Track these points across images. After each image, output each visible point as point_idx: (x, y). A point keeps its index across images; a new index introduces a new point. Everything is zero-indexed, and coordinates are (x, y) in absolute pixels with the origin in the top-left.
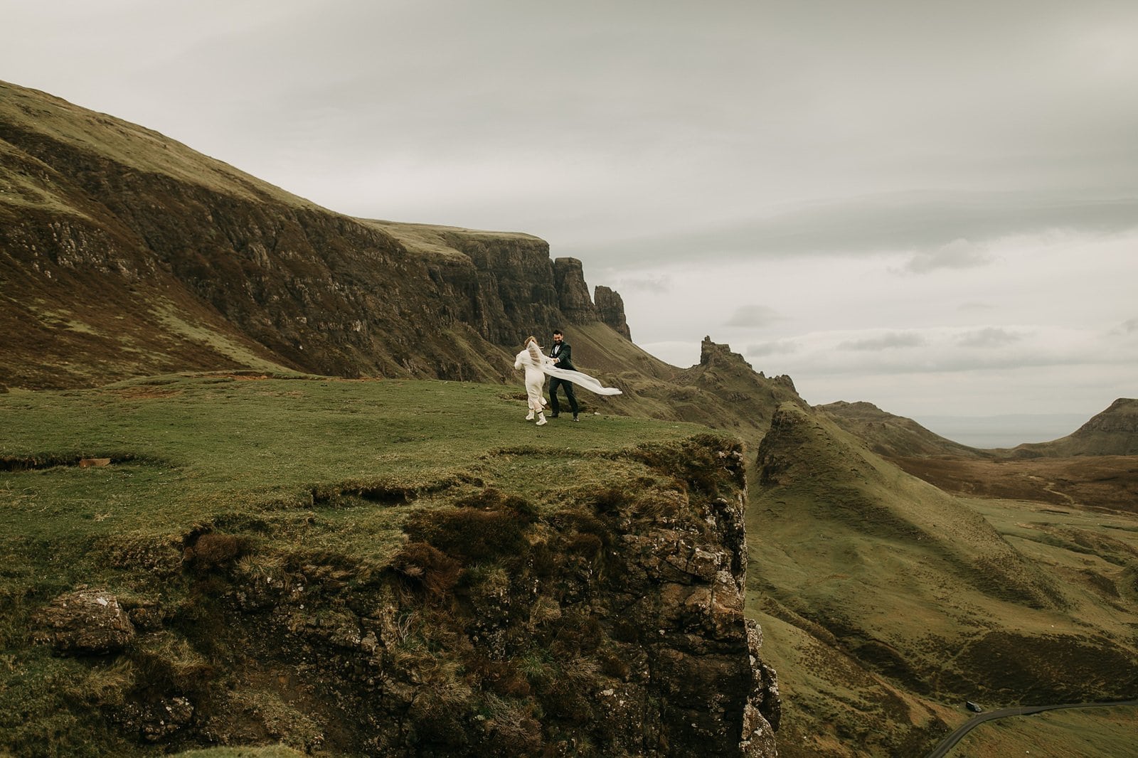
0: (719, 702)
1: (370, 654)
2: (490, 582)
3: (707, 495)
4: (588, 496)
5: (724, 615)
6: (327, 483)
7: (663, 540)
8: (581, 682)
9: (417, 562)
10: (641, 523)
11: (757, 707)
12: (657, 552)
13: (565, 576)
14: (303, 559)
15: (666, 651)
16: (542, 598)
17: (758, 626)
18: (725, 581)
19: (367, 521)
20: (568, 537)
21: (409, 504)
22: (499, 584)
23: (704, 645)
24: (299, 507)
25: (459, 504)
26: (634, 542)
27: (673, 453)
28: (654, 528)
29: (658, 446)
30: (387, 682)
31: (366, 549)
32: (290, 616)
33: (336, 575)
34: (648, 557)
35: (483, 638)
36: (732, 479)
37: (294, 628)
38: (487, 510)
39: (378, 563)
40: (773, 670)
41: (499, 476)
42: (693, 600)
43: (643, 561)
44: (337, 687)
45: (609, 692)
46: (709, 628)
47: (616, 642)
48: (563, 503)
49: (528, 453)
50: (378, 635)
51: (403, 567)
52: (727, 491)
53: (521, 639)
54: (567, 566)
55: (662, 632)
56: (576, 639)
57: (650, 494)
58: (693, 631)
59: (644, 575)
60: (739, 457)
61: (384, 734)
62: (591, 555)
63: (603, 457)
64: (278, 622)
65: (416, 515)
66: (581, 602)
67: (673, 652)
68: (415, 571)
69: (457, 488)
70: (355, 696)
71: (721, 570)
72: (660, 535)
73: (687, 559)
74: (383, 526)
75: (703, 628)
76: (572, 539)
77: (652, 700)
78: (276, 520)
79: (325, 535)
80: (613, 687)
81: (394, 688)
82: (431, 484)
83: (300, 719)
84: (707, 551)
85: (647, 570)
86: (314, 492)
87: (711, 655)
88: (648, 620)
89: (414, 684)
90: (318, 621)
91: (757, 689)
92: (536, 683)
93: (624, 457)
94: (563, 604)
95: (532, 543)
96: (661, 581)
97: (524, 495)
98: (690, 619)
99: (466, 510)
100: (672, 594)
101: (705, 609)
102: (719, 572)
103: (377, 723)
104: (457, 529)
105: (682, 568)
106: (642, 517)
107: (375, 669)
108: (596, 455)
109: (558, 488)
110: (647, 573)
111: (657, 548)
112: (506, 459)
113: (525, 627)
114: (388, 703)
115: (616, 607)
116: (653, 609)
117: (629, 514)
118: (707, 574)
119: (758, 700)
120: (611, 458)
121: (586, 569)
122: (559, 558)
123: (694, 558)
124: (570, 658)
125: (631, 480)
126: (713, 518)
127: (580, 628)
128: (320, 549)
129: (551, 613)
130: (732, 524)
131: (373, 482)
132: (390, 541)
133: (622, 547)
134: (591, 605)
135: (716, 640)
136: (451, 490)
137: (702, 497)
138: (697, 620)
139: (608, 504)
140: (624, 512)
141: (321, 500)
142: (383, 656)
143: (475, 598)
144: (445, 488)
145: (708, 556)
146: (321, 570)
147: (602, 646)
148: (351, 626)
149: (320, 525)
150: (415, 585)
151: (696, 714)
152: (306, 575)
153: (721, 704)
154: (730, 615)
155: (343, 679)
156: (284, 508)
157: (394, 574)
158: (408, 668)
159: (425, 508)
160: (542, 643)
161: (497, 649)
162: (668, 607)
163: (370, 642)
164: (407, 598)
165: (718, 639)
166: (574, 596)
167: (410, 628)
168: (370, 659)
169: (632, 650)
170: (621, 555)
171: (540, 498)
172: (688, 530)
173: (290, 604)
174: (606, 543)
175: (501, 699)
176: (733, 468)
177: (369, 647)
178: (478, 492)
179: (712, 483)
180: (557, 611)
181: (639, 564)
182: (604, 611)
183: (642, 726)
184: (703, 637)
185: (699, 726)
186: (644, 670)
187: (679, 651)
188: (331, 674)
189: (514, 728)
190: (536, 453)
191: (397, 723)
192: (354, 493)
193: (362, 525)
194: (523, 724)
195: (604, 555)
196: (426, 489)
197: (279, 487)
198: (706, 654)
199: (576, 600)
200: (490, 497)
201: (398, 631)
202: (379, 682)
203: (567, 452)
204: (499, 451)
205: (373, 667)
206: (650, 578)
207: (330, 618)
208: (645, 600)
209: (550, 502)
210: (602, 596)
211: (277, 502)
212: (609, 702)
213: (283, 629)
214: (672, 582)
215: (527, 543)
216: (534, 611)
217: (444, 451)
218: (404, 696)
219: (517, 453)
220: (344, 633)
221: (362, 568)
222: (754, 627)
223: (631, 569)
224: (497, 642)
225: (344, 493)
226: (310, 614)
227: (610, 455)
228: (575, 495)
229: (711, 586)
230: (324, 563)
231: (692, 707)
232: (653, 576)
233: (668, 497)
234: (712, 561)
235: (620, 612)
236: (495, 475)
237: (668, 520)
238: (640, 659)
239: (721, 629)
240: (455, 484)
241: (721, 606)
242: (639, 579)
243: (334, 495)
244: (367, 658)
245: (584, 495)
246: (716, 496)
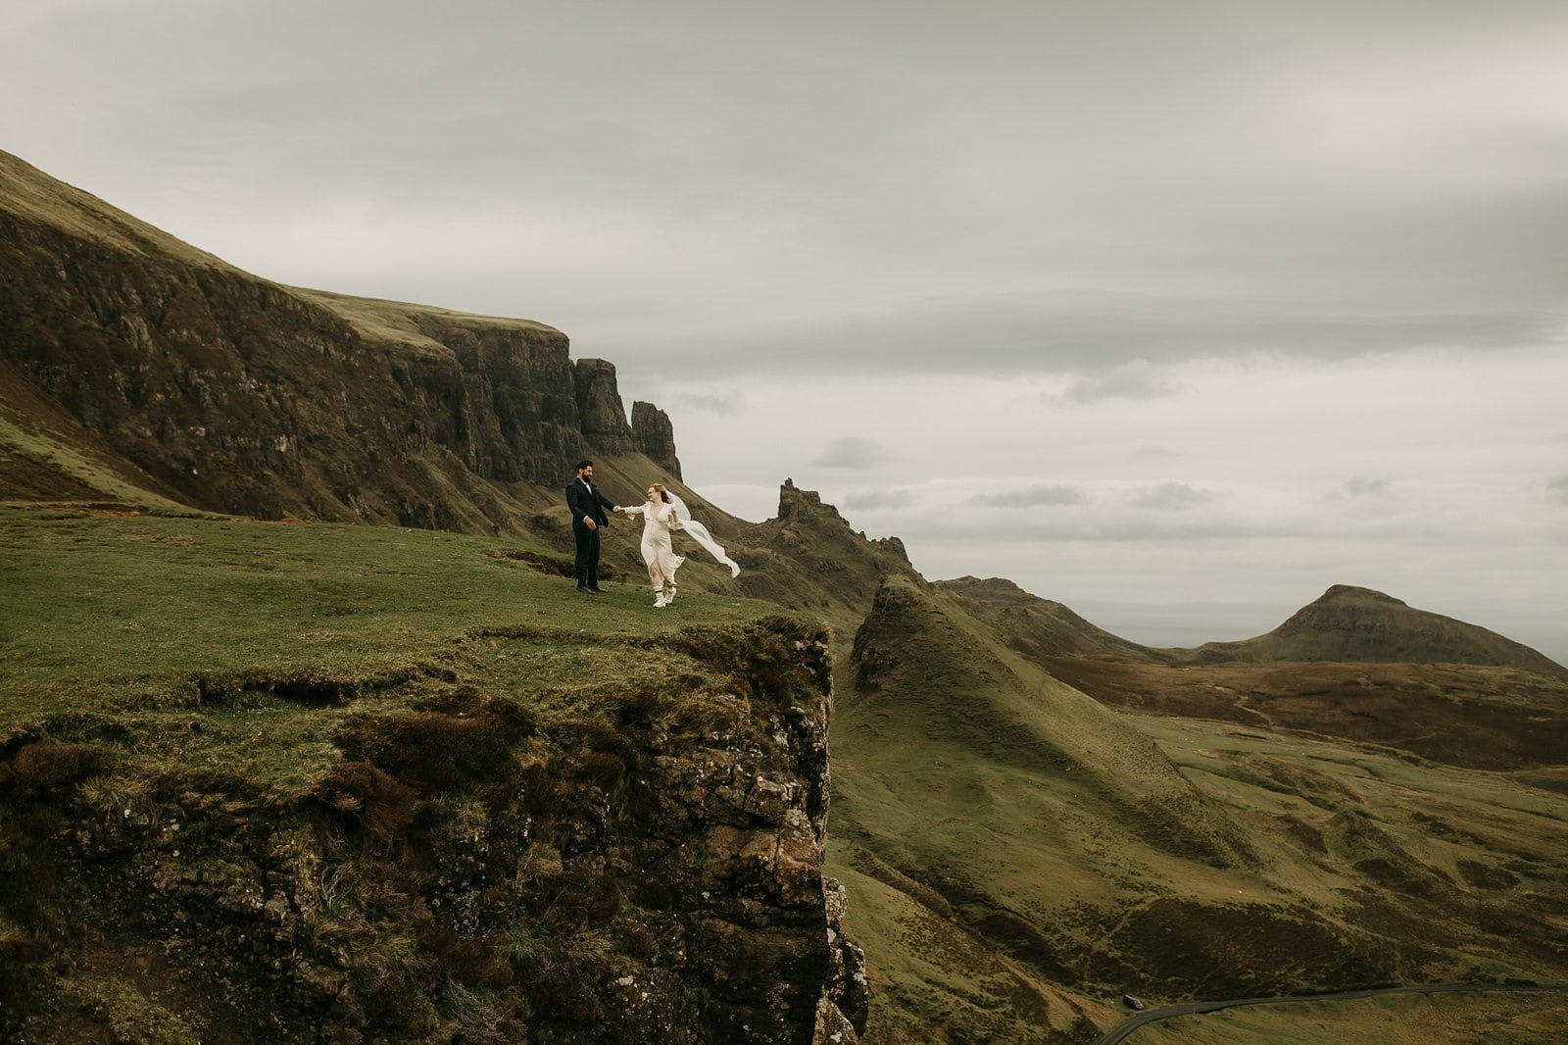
0: (782, 995)
1: (277, 924)
2: (461, 821)
3: (777, 702)
4: (607, 700)
5: (793, 872)
6: (223, 671)
7: (712, 764)
8: (588, 966)
9: (352, 790)
10: (683, 740)
11: (835, 1002)
12: (704, 781)
13: (570, 814)
14: (180, 783)
15: (711, 921)
16: (536, 845)
17: (842, 888)
18: (796, 823)
19: (279, 730)
20: (577, 758)
21: (344, 705)
22: (474, 824)
23: (765, 913)
24: (178, 705)
25: (419, 707)
26: (671, 767)
27: (731, 641)
28: (700, 747)
29: (710, 631)
30: (301, 966)
31: (277, 770)
32: (157, 867)
33: (231, 807)
34: (690, 788)
35: (447, 902)
36: (812, 681)
37: (163, 885)
38: (460, 717)
39: (293, 791)
40: (859, 949)
41: (480, 668)
42: (752, 849)
43: (682, 793)
44: (225, 973)
45: (628, 981)
46: (772, 889)
47: (640, 909)
48: (571, 709)
49: (523, 635)
50: (290, 896)
51: (331, 797)
52: (805, 698)
53: (502, 904)
54: (574, 799)
55: (706, 895)
56: (583, 904)
57: (696, 699)
58: (749, 894)
59: (683, 814)
60: (823, 650)
61: (294, 1041)
62: (608, 785)
63: (632, 644)
64: (139, 876)
65: (354, 722)
66: (591, 852)
67: (722, 924)
68: (349, 803)
69: (417, 684)
70: (252, 986)
71: (792, 808)
72: (708, 757)
73: (745, 792)
74: (303, 736)
75: (763, 889)
76: (582, 760)
77: (688, 992)
78: (142, 725)
79: (216, 749)
80: (633, 974)
81: (311, 973)
82: (379, 677)
83: (166, 1019)
84: (774, 781)
85: (687, 806)
86: (202, 685)
87: (774, 929)
88: (686, 878)
89: (341, 968)
90: (200, 875)
91: (837, 976)
92: (522, 967)
93: (662, 645)
94: (566, 854)
95: (524, 765)
96: (707, 823)
97: (515, 696)
98: (745, 877)
99: (429, 715)
100: (722, 841)
101: (767, 863)
102: (789, 811)
103: (284, 1026)
104: (414, 743)
105: (738, 804)
106: (684, 732)
107: (284, 946)
108: (621, 641)
109: (565, 687)
110: (688, 811)
111: (703, 776)
112: (491, 645)
113: (509, 887)
114: (302, 996)
115: (642, 859)
116: (695, 863)
117: (666, 727)
118: (771, 814)
119: (838, 991)
120: (643, 647)
121: (601, 804)
122: (562, 788)
123: (755, 791)
124: (573, 931)
125: (670, 678)
126: (783, 735)
127: (588, 888)
128: (207, 768)
129: (548, 866)
130: (810, 744)
131: (291, 672)
132: (314, 759)
133: (654, 773)
134: (606, 855)
135: (780, 907)
136: (408, 686)
137: (769, 705)
138: (755, 878)
139: (636, 711)
140: (658, 723)
141: (212, 695)
142: (297, 926)
143: (437, 844)
144: (399, 684)
145: (774, 788)
146: (208, 799)
147: (620, 914)
148: (249, 882)
149: (209, 733)
150: (350, 824)
151: (750, 1012)
152: (185, 807)
153: (785, 997)
154: (802, 871)
155: (234, 961)
156: (154, 707)
157: (317, 808)
158: (333, 945)
159: (368, 712)
160: (533, 908)
161: (467, 918)
162: (716, 860)
163: (277, 906)
164: (336, 843)
165: (784, 905)
166: (582, 842)
167: (339, 886)
168: (277, 931)
169: (662, 921)
170: (651, 785)
171: (538, 701)
172: (747, 750)
173: (159, 849)
174: (632, 768)
175: (470, 991)
176: (814, 665)
177: (276, 914)
178: (447, 691)
179: (785, 685)
180: (557, 865)
181: (677, 799)
182: (624, 864)
183: (673, 1028)
184: (763, 903)
185: (753, 1028)
186: (679, 949)
187: (729, 922)
188: (216, 954)
189: (487, 1033)
190: (535, 636)
191: (313, 1025)
192: (263, 687)
193: (272, 735)
194: (501, 1027)
195: (628, 783)
196: (371, 685)
197: (148, 676)
198: (766, 926)
199: (584, 848)
200: (466, 698)
201: (320, 891)
202: (288, 965)
203: (581, 637)
204: (481, 632)
205: (280, 942)
206: (693, 818)
207: (218, 870)
208: (684, 850)
209: (553, 707)
210: (623, 843)
211: (145, 697)
212: (627, 995)
213: (145, 886)
214: (722, 824)
215: (518, 766)
216: (524, 863)
217: (400, 630)
218: (326, 985)
219: (507, 636)
220: (239, 892)
221: (270, 797)
222: (836, 889)
223: (665, 805)
224: (467, 908)
225: (247, 687)
226: (188, 864)
227: (642, 642)
228: (589, 697)
229: (776, 830)
230: (213, 790)
231: (744, 1002)
232: (696, 815)
233: (721, 704)
234: (779, 794)
235: (647, 866)
236: (474, 666)
237: (720, 736)
238: (674, 933)
239: (788, 892)
240: (414, 678)
241: (789, 859)
242: (677, 818)
243: (232, 690)
244: (272, 930)
245: (602, 698)
246: (789, 704)
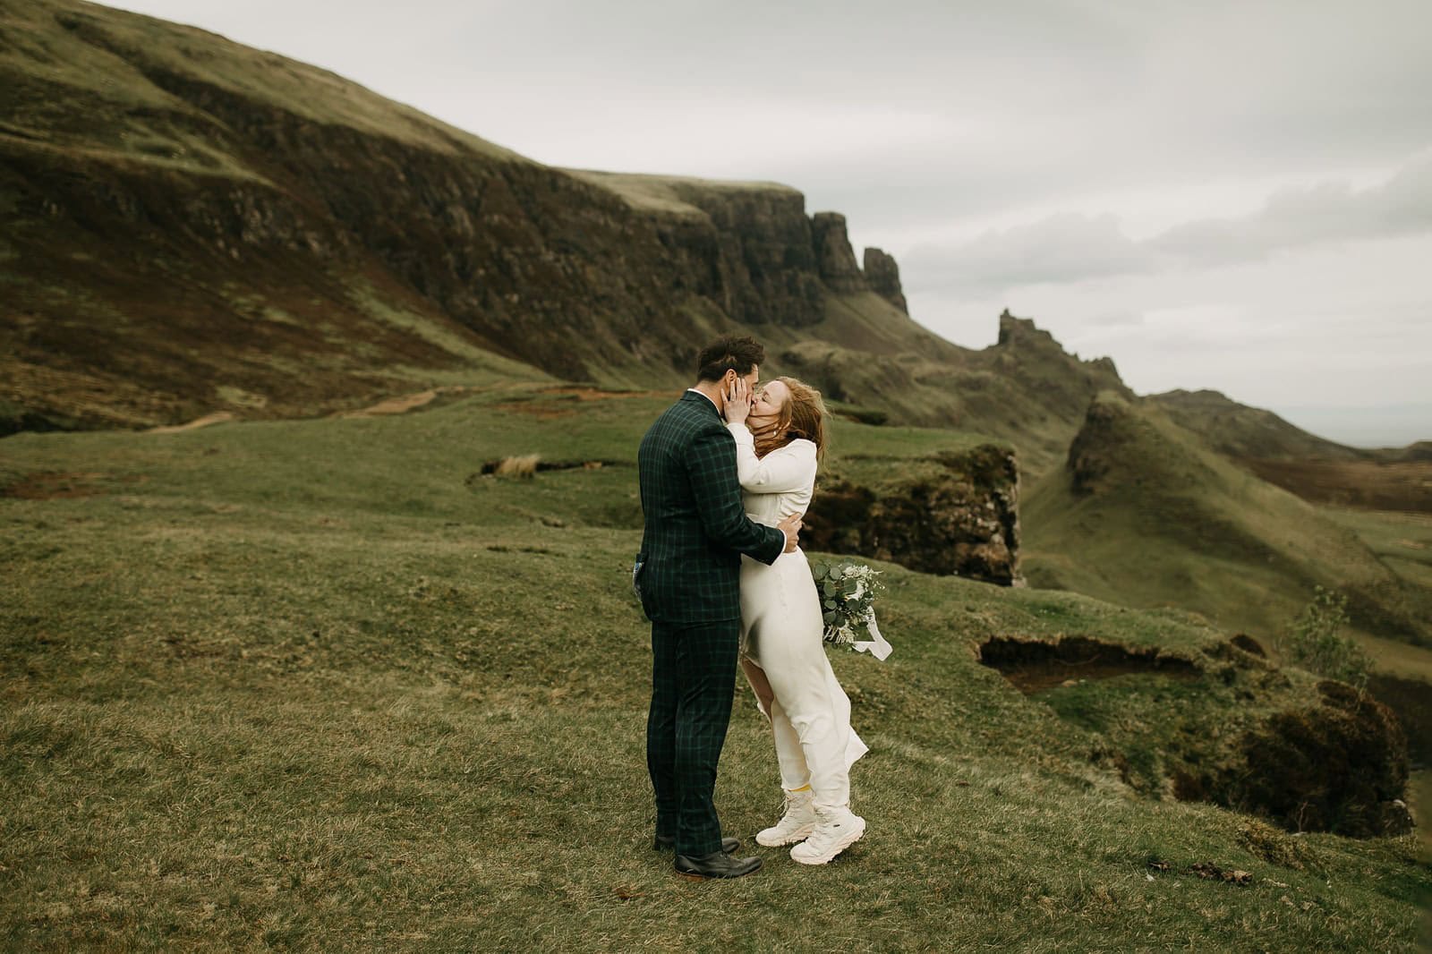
3: (987, 487)
4: (907, 486)
5: (996, 561)
7: (957, 514)
10: (942, 504)
12: (953, 522)
13: (893, 536)
17: (1025, 580)
18: (997, 541)
20: (895, 512)
22: (855, 538)
25: (827, 490)
26: (937, 516)
27: (963, 457)
28: (951, 507)
29: (952, 453)
34: (946, 525)
36: (1007, 477)
38: (845, 494)
41: (849, 473)
42: (976, 552)
43: (943, 527)
48: (891, 491)
49: (863, 458)
52: (1003, 485)
54: (895, 530)
55: (956, 572)
57: (948, 485)
58: (976, 572)
59: (943, 537)
60: (1012, 460)
62: (909, 521)
63: (915, 460)
66: (903, 553)
69: (825, 481)
72: (955, 511)
73: (973, 526)
75: (983, 569)
76: (898, 513)
84: (986, 522)
85: (946, 533)
88: (946, 565)
93: (929, 460)
94: (893, 554)
95: (873, 515)
96: (955, 541)
97: (866, 485)
98: (974, 564)
99: (835, 493)
100: (962, 549)
101: (983, 556)
102: (994, 535)
104: (829, 506)
105: (969, 532)
106: (943, 500)
108: (910, 459)
109: (887, 481)
110: (946, 535)
111: (952, 520)
112: (851, 462)
115: (926, 557)
116: (950, 559)
117: (934, 498)
118: (985, 536)
120: (921, 462)
121: (907, 532)
122: (890, 525)
123: (977, 526)
125: (935, 476)
126: (992, 504)
130: (1007, 508)
133: (930, 519)
134: (910, 555)
137: (983, 489)
138: (978, 565)
139: (920, 491)
140: (931, 496)
143: (841, 547)
145: (986, 524)
154: (1001, 562)
162: (960, 557)
165: (992, 577)
166: (899, 549)
170: (929, 524)
171: (876, 487)
172: (973, 508)
174: (920, 518)
176: (1008, 468)
178: (840, 483)
179: (992, 479)
180: (889, 557)
181: (941, 530)
182: (918, 559)
184: (983, 576)
190: (869, 458)
195: (918, 523)
199: (900, 551)
203: (890, 458)
204: (844, 457)
206: (948, 539)
208: (945, 553)
209: (883, 490)
210: (917, 550)
214: (962, 541)
215: (870, 515)
219: (856, 459)
223: (935, 533)
227: (920, 459)
228: (898, 485)
229: (988, 543)
232: (950, 538)
233: (960, 487)
234: (989, 527)
235: (928, 560)
236: (846, 473)
237: (960, 501)
241: (993, 556)
242: (941, 539)
245: (905, 485)
246: (993, 488)
